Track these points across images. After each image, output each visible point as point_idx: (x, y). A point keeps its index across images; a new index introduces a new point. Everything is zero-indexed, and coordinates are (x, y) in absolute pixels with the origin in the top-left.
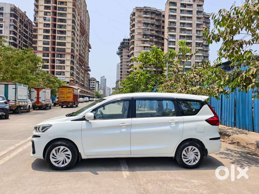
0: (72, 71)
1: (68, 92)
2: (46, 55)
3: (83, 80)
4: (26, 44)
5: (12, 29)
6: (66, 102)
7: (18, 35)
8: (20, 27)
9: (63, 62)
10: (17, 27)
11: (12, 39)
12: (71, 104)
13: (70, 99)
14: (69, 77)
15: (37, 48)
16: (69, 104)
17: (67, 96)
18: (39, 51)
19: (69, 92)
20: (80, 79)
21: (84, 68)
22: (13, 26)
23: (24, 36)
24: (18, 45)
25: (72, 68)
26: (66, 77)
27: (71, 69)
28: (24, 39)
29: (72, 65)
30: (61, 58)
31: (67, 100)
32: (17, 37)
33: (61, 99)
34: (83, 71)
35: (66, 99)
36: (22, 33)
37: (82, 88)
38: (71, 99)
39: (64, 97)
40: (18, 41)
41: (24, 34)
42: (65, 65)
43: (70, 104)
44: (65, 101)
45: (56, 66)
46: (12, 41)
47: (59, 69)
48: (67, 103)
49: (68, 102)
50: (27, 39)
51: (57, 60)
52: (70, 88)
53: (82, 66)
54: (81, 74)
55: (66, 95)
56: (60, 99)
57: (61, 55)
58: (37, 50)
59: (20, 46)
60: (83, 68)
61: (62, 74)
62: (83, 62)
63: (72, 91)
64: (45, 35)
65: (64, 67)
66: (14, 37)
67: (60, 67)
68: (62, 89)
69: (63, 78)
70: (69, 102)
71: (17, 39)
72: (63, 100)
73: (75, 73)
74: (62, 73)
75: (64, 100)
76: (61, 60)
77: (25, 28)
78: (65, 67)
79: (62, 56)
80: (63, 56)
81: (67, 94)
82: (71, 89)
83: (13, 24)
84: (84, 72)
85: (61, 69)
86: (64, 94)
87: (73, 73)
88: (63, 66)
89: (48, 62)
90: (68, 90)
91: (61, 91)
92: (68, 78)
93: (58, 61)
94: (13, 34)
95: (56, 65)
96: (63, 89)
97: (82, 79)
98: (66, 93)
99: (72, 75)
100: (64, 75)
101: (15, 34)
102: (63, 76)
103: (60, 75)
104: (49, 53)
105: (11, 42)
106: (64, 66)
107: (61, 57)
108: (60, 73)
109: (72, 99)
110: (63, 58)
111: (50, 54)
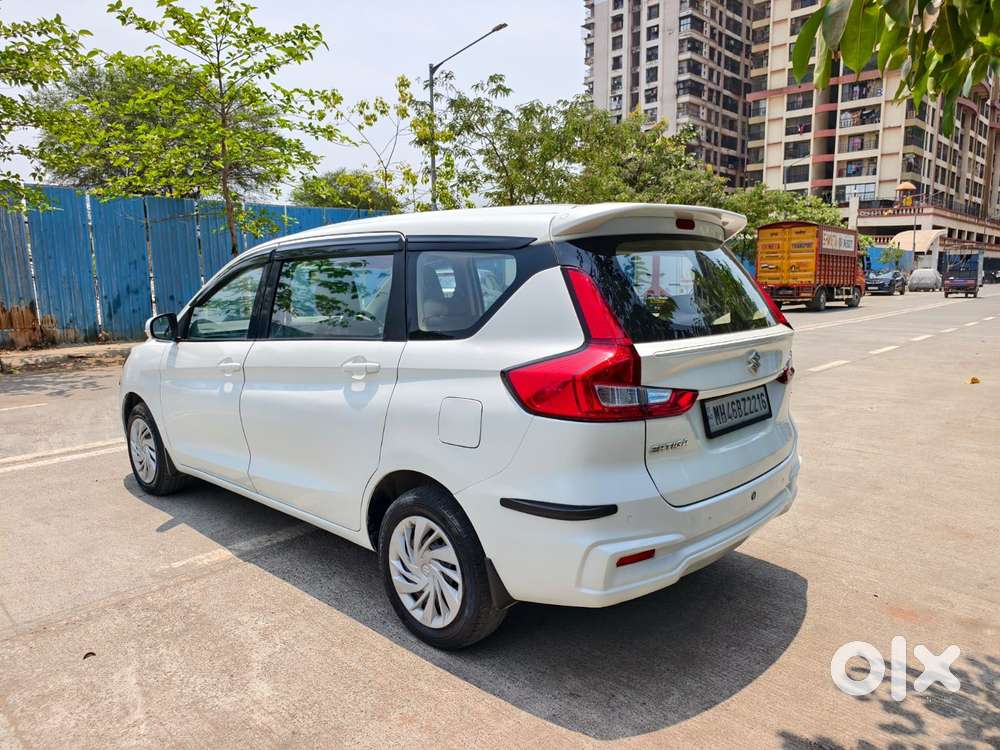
0: (912, 148)
1: (795, 245)
2: (801, 99)
3: (981, 181)
4: (735, 75)
5: (687, 31)
6: (787, 287)
7: (706, 50)
8: (713, 16)
9: (870, 115)
10: (702, 18)
11: (686, 70)
12: (809, 295)
13: (801, 277)
14: (895, 180)
15: (766, 82)
16: (798, 294)
17: (793, 262)
18: (774, 90)
19: (800, 246)
20: (963, 182)
21: (992, 121)
22: (689, 20)
23: (728, 47)
24: (705, 88)
25: (914, 136)
26: (883, 179)
27: (907, 142)
28: (727, 57)
29: (914, 122)
30: (864, 96)
31: (791, 281)
32: (703, 58)
33: (765, 278)
34: (981, 139)
35: (789, 277)
36: (721, 34)
37: (960, 220)
38: (807, 276)
39: (777, 268)
40: (705, 71)
41: (729, 38)
42: (879, 127)
43: (803, 295)
44: (784, 282)
45: (840, 140)
46: (686, 76)
47: (853, 150)
48: (790, 292)
49: (792, 289)
50: (738, 54)
51: (843, 111)
52: (803, 229)
53: (974, 115)
54: (970, 155)
55: (789, 258)
56: (763, 275)
57: (863, 84)
58: (766, 89)
59: (713, 87)
60: (986, 122)
61: (864, 170)
62: (984, 95)
63: (810, 241)
64: (796, 19)
65: (874, 138)
66: (694, 61)
67: (858, 140)
68: (772, 234)
69: (871, 188)
70: (798, 288)
71: (701, 64)
72: (777, 282)
73: (927, 155)
74: (866, 164)
75: (778, 279)
76: (864, 108)
77: (730, 14)
78: (877, 136)
79: (868, 90)
80: (873, 87)
81: (792, 255)
82: (810, 232)
83: (690, 11)
84: (990, 141)
85: (862, 149)
86: (780, 255)
87: (918, 158)
88: (869, 133)
89: (807, 129)
90: (794, 235)
91: (767, 243)
92: (893, 184)
93: (849, 115)
94: (689, 49)
95: (840, 137)
96: (776, 234)
97: (978, 179)
98: (786, 248)
99: (912, 166)
100: (874, 173)
101: (695, 46)
102: (870, 178)
103: (858, 172)
104: (812, 91)
105: (684, 82)
106: (874, 132)
107: (862, 96)
108: (856, 168)
109: (811, 276)
110: (874, 95)
111: (815, 92)
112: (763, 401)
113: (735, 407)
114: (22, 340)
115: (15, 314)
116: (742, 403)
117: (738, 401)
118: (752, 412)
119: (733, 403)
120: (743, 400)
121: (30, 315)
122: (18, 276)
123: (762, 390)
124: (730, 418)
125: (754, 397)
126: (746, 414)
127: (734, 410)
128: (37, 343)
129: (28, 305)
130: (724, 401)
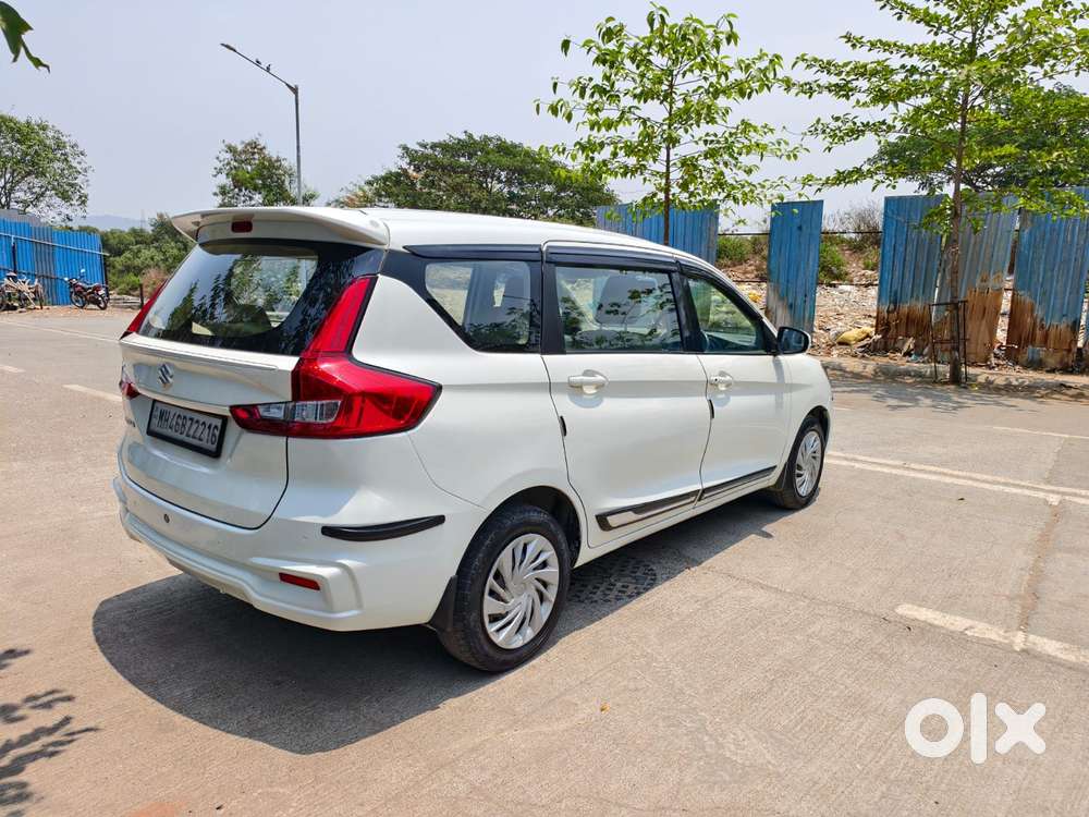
112: (214, 435)
113: (180, 422)
114: (1052, 361)
115: (1053, 332)
116: (189, 423)
117: (185, 418)
118: (194, 437)
119: (179, 416)
120: (191, 419)
121: (1069, 334)
122: (1068, 289)
123: (218, 422)
124: (171, 428)
125: (204, 423)
126: (188, 435)
127: (177, 423)
128: (1068, 367)
129: (1070, 324)
130: (173, 411)
